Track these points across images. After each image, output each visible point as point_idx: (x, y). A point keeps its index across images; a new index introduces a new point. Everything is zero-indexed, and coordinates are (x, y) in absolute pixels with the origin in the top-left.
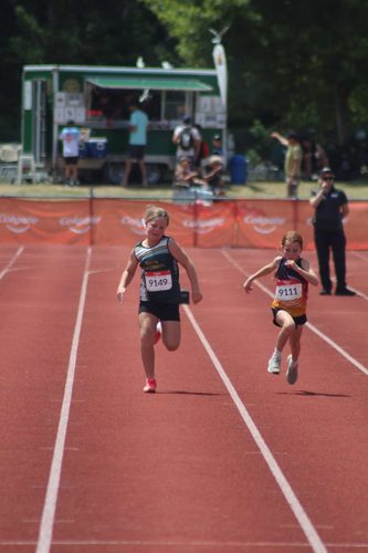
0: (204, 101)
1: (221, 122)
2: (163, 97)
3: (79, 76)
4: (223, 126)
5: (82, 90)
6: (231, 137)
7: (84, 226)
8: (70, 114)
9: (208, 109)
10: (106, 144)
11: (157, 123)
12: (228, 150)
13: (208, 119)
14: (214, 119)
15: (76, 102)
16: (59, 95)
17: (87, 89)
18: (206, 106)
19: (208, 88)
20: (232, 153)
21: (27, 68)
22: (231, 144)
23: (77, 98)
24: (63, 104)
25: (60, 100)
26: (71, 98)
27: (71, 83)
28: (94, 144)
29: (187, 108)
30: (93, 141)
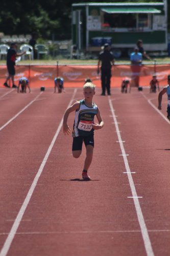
0: (156, 18)
1: (165, 27)
2: (137, 18)
3: (98, 8)
4: (166, 29)
5: (99, 14)
8: (94, 26)
9: (158, 21)
10: (111, 40)
11: (134, 29)
12: (168, 40)
13: (159, 26)
14: (161, 26)
15: (96, 20)
16: (88, 17)
17: (102, 14)
18: (157, 20)
19: (158, 11)
20: (169, 42)
21: (74, 5)
23: (97, 18)
24: (91, 21)
25: (90, 19)
26: (94, 18)
27: (94, 11)
28: (105, 40)
29: (149, 21)
30: (105, 38)
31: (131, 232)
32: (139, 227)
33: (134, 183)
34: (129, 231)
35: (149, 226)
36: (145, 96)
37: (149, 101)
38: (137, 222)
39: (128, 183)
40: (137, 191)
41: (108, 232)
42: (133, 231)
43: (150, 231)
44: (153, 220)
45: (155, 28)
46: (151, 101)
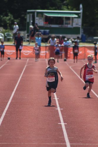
0: (75, 20)
1: (80, 25)
2: (64, 19)
3: (42, 13)
4: (81, 27)
5: (42, 16)
6: (82, 29)
7: (44, 53)
8: (39, 23)
10: (49, 31)
11: (62, 26)
12: (82, 33)
13: (76, 24)
14: (78, 24)
15: (41, 20)
16: (36, 18)
17: (44, 17)
18: (76, 21)
19: (76, 16)
20: (83, 34)
21: (28, 11)
22: (83, 31)
23: (41, 19)
25: (37, 19)
26: (40, 19)
27: (40, 15)
28: (46, 31)
29: (71, 22)
30: (46, 30)
31: (60, 145)
32: (65, 142)
33: (62, 115)
34: (59, 144)
35: (70, 141)
36: (68, 64)
37: (70, 67)
38: (64, 138)
39: (58, 115)
40: (63, 120)
41: (47, 144)
42: (62, 144)
43: (71, 144)
44: (73, 138)
45: (74, 26)
46: (72, 67)
